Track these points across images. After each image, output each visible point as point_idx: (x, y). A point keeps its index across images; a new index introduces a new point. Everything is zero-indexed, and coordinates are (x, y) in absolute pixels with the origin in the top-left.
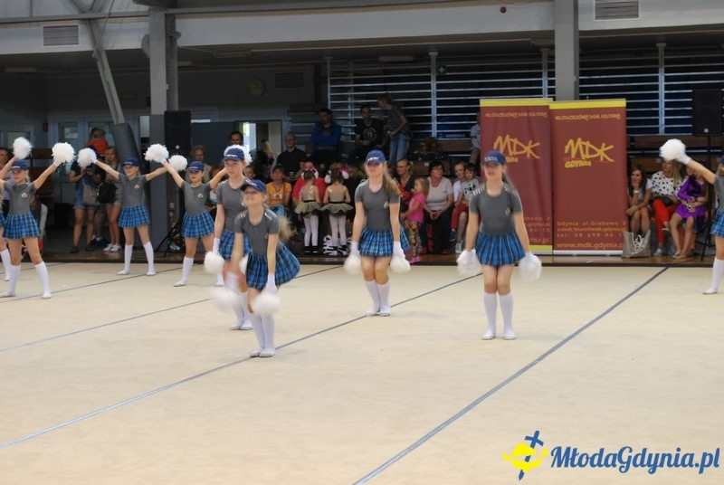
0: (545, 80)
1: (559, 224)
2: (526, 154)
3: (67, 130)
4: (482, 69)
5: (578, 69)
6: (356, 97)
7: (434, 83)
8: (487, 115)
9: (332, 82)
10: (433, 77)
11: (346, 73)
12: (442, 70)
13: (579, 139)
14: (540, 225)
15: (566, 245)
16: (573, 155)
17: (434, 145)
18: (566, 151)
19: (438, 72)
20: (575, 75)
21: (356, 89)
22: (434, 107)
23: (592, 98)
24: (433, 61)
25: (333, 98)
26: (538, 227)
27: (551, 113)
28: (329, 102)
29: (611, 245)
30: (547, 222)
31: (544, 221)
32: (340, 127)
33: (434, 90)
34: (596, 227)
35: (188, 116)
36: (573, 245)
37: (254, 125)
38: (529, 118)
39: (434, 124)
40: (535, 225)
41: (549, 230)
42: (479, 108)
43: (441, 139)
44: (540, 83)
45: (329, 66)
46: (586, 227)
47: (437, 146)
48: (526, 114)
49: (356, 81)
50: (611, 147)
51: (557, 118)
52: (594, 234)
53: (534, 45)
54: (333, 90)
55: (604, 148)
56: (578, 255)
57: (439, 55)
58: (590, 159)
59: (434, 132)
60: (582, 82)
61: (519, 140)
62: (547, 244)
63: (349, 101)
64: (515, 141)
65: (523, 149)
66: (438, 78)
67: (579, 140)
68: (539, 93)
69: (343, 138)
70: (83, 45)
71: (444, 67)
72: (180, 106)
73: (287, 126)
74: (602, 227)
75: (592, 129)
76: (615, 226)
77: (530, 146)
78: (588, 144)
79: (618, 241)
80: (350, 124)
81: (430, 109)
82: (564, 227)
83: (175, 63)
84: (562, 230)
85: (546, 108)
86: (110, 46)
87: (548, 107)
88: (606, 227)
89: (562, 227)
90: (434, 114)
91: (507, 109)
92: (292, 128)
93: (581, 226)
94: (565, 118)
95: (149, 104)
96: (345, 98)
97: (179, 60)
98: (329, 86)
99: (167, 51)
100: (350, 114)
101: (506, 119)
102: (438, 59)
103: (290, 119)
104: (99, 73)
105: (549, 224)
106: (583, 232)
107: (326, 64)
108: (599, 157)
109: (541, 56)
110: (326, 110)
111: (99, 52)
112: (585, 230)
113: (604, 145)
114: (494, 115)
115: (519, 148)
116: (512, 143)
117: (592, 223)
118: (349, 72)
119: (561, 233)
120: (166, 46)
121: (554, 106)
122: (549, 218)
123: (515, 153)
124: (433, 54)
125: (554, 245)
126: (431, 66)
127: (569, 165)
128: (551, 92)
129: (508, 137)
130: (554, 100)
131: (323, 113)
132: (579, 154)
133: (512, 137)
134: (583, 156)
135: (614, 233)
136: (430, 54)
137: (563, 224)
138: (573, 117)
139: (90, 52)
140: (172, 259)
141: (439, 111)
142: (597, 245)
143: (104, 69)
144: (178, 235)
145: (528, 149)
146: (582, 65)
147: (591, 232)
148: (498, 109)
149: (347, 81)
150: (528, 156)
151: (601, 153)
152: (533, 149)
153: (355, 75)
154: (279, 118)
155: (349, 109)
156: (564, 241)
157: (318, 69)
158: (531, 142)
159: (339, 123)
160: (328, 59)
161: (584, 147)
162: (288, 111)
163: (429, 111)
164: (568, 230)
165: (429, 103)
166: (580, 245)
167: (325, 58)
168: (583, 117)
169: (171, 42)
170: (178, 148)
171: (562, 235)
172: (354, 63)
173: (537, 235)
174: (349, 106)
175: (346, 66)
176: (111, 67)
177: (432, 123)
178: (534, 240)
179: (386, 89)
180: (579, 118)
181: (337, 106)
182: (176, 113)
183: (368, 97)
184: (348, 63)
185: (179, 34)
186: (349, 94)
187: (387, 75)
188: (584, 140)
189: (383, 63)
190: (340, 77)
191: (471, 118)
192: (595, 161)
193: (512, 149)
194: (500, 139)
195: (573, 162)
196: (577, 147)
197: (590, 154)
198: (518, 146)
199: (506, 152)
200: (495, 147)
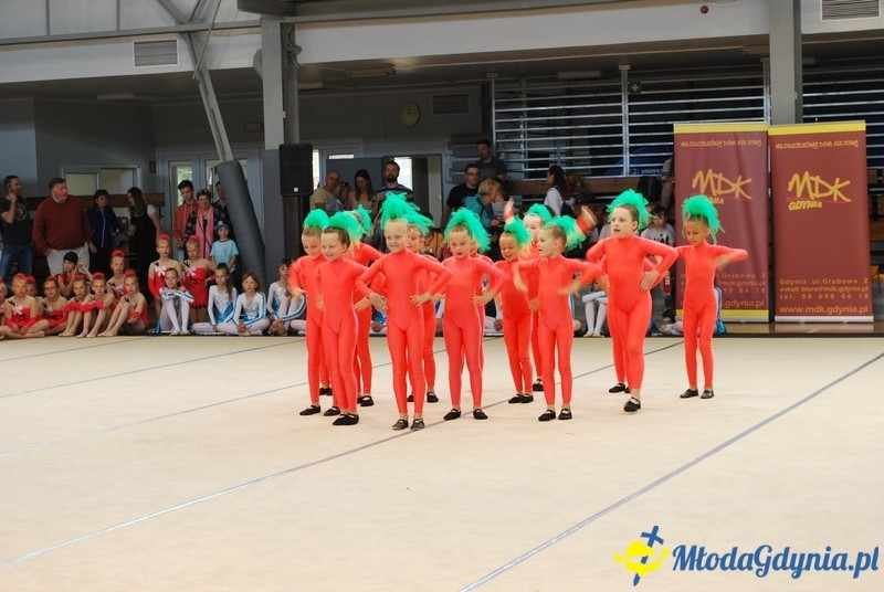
0: (767, 98)
1: (782, 282)
2: (734, 193)
3: (179, 170)
5: (801, 84)
6: (530, 124)
7: (625, 105)
8: (683, 144)
9: (498, 106)
10: (625, 97)
11: (517, 94)
12: (635, 88)
13: (807, 174)
14: (753, 283)
15: (791, 310)
16: (799, 194)
18: (790, 189)
19: (630, 90)
20: (796, 91)
21: (531, 114)
22: (626, 135)
23: (821, 120)
24: (625, 76)
25: (499, 125)
26: (749, 287)
27: (768, 140)
28: (494, 131)
29: (849, 310)
30: (762, 280)
31: (758, 279)
33: (625, 113)
34: (830, 285)
36: (800, 310)
37: (409, 160)
38: (737, 148)
39: (626, 156)
40: (747, 284)
41: (765, 291)
42: (673, 135)
43: (634, 175)
44: (760, 103)
45: (493, 86)
46: (817, 286)
48: (733, 143)
49: (530, 104)
50: (848, 182)
51: (778, 146)
52: (827, 296)
53: (747, 54)
54: (499, 115)
55: (838, 184)
56: (805, 323)
57: (632, 69)
58: (821, 199)
59: (626, 166)
60: (807, 100)
61: (724, 176)
62: (761, 308)
63: (522, 129)
64: (720, 177)
65: (730, 187)
66: (631, 99)
68: (760, 114)
70: (183, 64)
71: (638, 84)
72: (301, 139)
73: (447, 161)
74: (838, 286)
75: (823, 161)
76: (854, 285)
77: (739, 183)
78: (817, 180)
79: (857, 304)
80: (522, 158)
81: (621, 138)
82: (787, 286)
83: (296, 86)
84: (787, 289)
86: (215, 68)
87: (767, 132)
88: (842, 285)
89: (785, 286)
90: (626, 144)
91: (708, 136)
92: (454, 163)
93: (809, 285)
94: (787, 146)
95: (262, 139)
96: (517, 125)
97: (300, 81)
98: (494, 111)
99: (283, 70)
100: (522, 146)
101: (708, 147)
102: (630, 75)
103: (451, 152)
104: (201, 99)
105: (765, 283)
106: (813, 293)
107: (491, 83)
108: (832, 197)
109: (761, 68)
111: (200, 72)
112: (816, 289)
113: (838, 180)
114: (693, 144)
115: (725, 186)
116: (716, 180)
117: (825, 281)
118: (521, 92)
119: (784, 293)
120: (283, 63)
121: (775, 131)
122: (764, 275)
123: (721, 193)
124: (624, 68)
125: (775, 309)
126: (622, 84)
127: (793, 206)
129: (710, 171)
132: (806, 192)
133: (715, 172)
134: (812, 196)
135: (853, 293)
136: (621, 67)
137: (788, 282)
138: (798, 145)
139: (192, 72)
141: (632, 140)
142: (831, 310)
143: (207, 94)
145: (736, 188)
146: (805, 79)
147: (823, 293)
148: (697, 137)
149: (519, 104)
150: (737, 196)
151: (834, 190)
152: (743, 187)
153: (528, 95)
154: (439, 152)
155: (522, 138)
156: (791, 304)
157: (485, 88)
158: (740, 177)
160: (493, 77)
161: (813, 183)
162: (449, 144)
163: (620, 140)
164: (793, 290)
165: (620, 130)
166: (809, 309)
167: (489, 75)
168: (811, 145)
169: (289, 58)
170: (296, 190)
171: (786, 297)
172: (528, 81)
173: (749, 297)
174: (522, 136)
175: (517, 85)
176: (216, 92)
177: (624, 156)
178: (746, 303)
179: (569, 112)
180: (805, 145)
181: (508, 135)
182: (297, 146)
183: (549, 123)
184: (519, 81)
185: (299, 49)
186: (521, 120)
187: (571, 95)
188: (813, 174)
189: (565, 80)
190: (510, 99)
191: (671, 148)
192: (827, 201)
193: (716, 188)
194: (700, 174)
195: (798, 202)
196: (803, 183)
197: (820, 192)
198: (723, 183)
200: (694, 185)
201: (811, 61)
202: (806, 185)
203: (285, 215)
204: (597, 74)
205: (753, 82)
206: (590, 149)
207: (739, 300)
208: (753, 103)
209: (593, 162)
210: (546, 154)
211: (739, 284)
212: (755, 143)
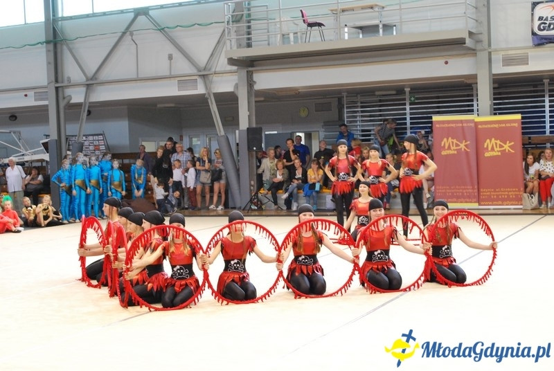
1: (482, 190)
2: (461, 148)
3: (194, 139)
5: (492, 97)
6: (362, 116)
7: (408, 107)
8: (437, 126)
9: (347, 108)
10: (408, 103)
11: (356, 102)
12: (413, 99)
13: (493, 139)
14: (470, 191)
15: (486, 203)
16: (490, 149)
18: (485, 146)
19: (410, 100)
20: (490, 100)
21: (362, 112)
22: (408, 121)
23: (500, 114)
24: (407, 94)
25: (348, 117)
27: (476, 124)
28: (346, 120)
29: (514, 203)
31: (473, 189)
32: (353, 134)
33: (408, 111)
34: (505, 191)
36: (490, 203)
38: (463, 127)
40: (468, 191)
41: (476, 194)
42: (432, 121)
44: (472, 106)
45: (345, 98)
46: (498, 192)
48: (461, 125)
49: (362, 107)
50: (513, 143)
51: (480, 126)
52: (504, 196)
53: (466, 83)
54: (348, 112)
55: (508, 144)
57: (411, 89)
58: (500, 151)
60: (495, 104)
61: (457, 140)
62: (475, 202)
63: (358, 119)
64: (455, 141)
65: (459, 146)
66: (410, 104)
68: (472, 111)
70: (200, 90)
71: (414, 97)
72: (257, 123)
73: (322, 134)
74: (508, 192)
75: (501, 133)
76: (516, 191)
77: (464, 144)
78: (498, 142)
79: (519, 200)
80: (359, 133)
81: (406, 123)
82: (485, 192)
83: (253, 99)
85: (473, 121)
86: (215, 92)
87: (475, 120)
88: (511, 191)
89: (483, 192)
90: (408, 125)
91: (448, 122)
92: (325, 135)
93: (495, 191)
94: (484, 126)
95: (238, 124)
96: (356, 117)
97: (256, 96)
98: (345, 110)
99: (248, 92)
100: (358, 127)
101: (449, 128)
102: (410, 93)
103: (323, 130)
104: (209, 105)
105: (476, 190)
106: (496, 195)
107: (343, 97)
108: (505, 150)
109: (473, 89)
110: (344, 125)
111: (209, 94)
112: (498, 193)
113: (508, 142)
114: (442, 126)
115: (457, 145)
116: (453, 142)
117: (503, 189)
118: (358, 101)
119: (483, 195)
120: (248, 89)
121: (478, 119)
122: (476, 187)
123: (455, 148)
124: (407, 90)
125: (479, 202)
126: (406, 97)
127: (487, 155)
128: (477, 111)
129: (450, 138)
130: (479, 116)
131: (343, 127)
132: (493, 148)
133: (452, 138)
134: (496, 149)
135: (515, 195)
136: (405, 89)
137: (484, 190)
138: (489, 126)
139: (205, 94)
140: (253, 214)
141: (411, 123)
142: (505, 203)
143: (212, 103)
144: (256, 200)
145: (462, 146)
146: (494, 94)
147: (502, 195)
148: (444, 122)
149: (357, 107)
150: (463, 150)
151: (507, 147)
152: (466, 146)
153: (361, 103)
154: (318, 130)
155: (358, 123)
156: (484, 200)
157: (340, 100)
158: (464, 141)
159: (352, 132)
160: (345, 94)
161: (496, 144)
162: (323, 126)
164: (488, 194)
165: (405, 119)
166: (495, 203)
168: (496, 126)
169: (251, 87)
170: (255, 148)
171: (484, 197)
172: (361, 96)
173: (469, 197)
175: (356, 98)
176: (216, 102)
177: (408, 131)
178: (468, 200)
179: (380, 111)
180: (492, 126)
181: (351, 122)
182: (254, 128)
183: (370, 116)
184: (356, 96)
185: (255, 82)
186: (358, 114)
187: (382, 102)
188: (496, 139)
189: (378, 96)
190: (352, 104)
191: (431, 127)
192: (503, 152)
193: (453, 146)
194: (445, 140)
195: (489, 153)
196: (492, 143)
197: (500, 148)
198: (456, 144)
199: (449, 148)
200: (442, 145)
201: (496, 85)
202: (493, 146)
203: (249, 160)
204: (394, 92)
205: (468, 96)
207: (464, 198)
208: (469, 106)
210: (370, 131)
211: (464, 191)
212: (471, 124)
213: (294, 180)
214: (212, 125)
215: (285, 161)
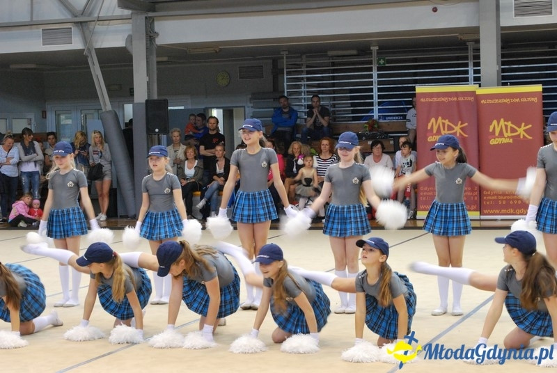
0: (471, 69)
1: (485, 193)
2: (456, 133)
3: (62, 117)
4: (415, 60)
5: (500, 60)
6: (309, 86)
7: (375, 73)
8: (422, 100)
9: (288, 73)
10: (375, 67)
11: (299, 66)
12: (382, 62)
13: (502, 120)
14: (469, 194)
15: (492, 211)
16: (497, 134)
17: (376, 126)
18: (491, 130)
19: (378, 63)
20: (497, 64)
21: (308, 79)
22: (375, 93)
23: (512, 84)
24: (375, 54)
25: (289, 87)
27: (477, 98)
28: (286, 91)
30: (475, 192)
31: (472, 191)
32: (296, 112)
33: (375, 79)
35: (165, 103)
36: (497, 211)
37: (222, 110)
38: (458, 102)
39: (376, 108)
41: (476, 198)
42: (415, 94)
43: (381, 121)
44: (467, 72)
45: (285, 60)
46: (509, 195)
47: (379, 127)
48: (455, 99)
49: (308, 73)
50: (530, 126)
51: (483, 102)
52: (515, 202)
53: (461, 39)
54: (289, 80)
55: (523, 128)
56: (502, 220)
57: (379, 49)
58: (512, 137)
59: (376, 115)
60: (503, 70)
61: (449, 121)
62: (475, 210)
63: (303, 89)
64: (447, 122)
65: (454, 129)
66: (379, 69)
67: (502, 122)
68: (466, 80)
69: (298, 122)
70: (76, 44)
71: (384, 60)
72: (158, 95)
73: (249, 111)
75: (513, 112)
77: (459, 126)
78: (510, 124)
80: (303, 109)
81: (372, 95)
82: (490, 195)
83: (154, 59)
84: (488, 198)
85: (473, 94)
86: (99, 47)
87: (475, 92)
89: (487, 196)
90: (376, 100)
91: (439, 95)
92: (254, 112)
94: (489, 101)
96: (299, 86)
97: (157, 57)
98: (285, 77)
99: (147, 48)
100: (303, 101)
101: (438, 103)
102: (378, 53)
103: (252, 105)
105: (477, 193)
106: (506, 200)
107: (283, 58)
108: (519, 135)
109: (467, 49)
110: (283, 97)
111: (89, 49)
112: (508, 198)
113: (523, 124)
114: (428, 100)
115: (450, 128)
116: (444, 124)
118: (302, 65)
119: (487, 200)
120: (147, 44)
121: (480, 91)
123: (447, 132)
124: (375, 49)
125: (481, 210)
126: (373, 59)
127: (493, 142)
128: (477, 79)
129: (440, 118)
130: (480, 86)
132: (502, 132)
133: (443, 118)
134: (506, 135)
136: (372, 48)
137: (489, 193)
138: (496, 101)
139: (84, 50)
141: (379, 97)
143: (93, 64)
145: (457, 129)
146: (503, 56)
147: (513, 200)
148: (431, 95)
149: (301, 72)
150: (458, 135)
151: (521, 131)
152: (462, 129)
153: (307, 67)
154: (243, 105)
155: (303, 96)
156: (491, 207)
157: (275, 62)
158: (460, 122)
159: (295, 108)
160: (285, 54)
161: (506, 126)
162: (251, 99)
163: (371, 97)
164: (493, 198)
165: (371, 90)
166: (503, 211)
167: (282, 53)
168: (505, 101)
169: (151, 40)
170: (157, 130)
171: (488, 203)
172: (307, 57)
174: (303, 94)
175: (299, 59)
176: (100, 63)
177: (374, 108)
179: (333, 78)
180: (501, 101)
182: (154, 101)
183: (319, 86)
184: (301, 57)
185: (157, 34)
186: (302, 83)
187: (335, 67)
188: (506, 120)
189: (332, 57)
190: (295, 69)
192: (516, 138)
193: (444, 129)
194: (433, 120)
195: (497, 139)
196: (500, 126)
197: (511, 132)
198: (448, 125)
199: (439, 132)
200: (429, 128)
204: (354, 52)
205: (457, 58)
206: (351, 103)
209: (353, 112)
212: (469, 99)
213: (215, 177)
214: (93, 95)
215: (202, 147)
